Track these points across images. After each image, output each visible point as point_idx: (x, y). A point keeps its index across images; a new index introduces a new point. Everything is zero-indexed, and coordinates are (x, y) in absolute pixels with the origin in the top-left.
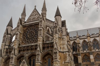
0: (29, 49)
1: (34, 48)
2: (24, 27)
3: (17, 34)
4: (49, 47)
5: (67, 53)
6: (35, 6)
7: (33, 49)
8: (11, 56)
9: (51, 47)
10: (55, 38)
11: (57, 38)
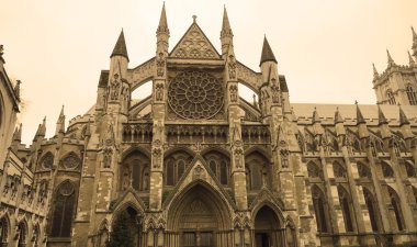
0: (200, 134)
1: (215, 133)
2: (172, 68)
3: (162, 86)
4: (256, 136)
5: (298, 155)
6: (195, 17)
7: (212, 135)
8: (154, 147)
9: (262, 135)
10: (274, 116)
11: (280, 117)
